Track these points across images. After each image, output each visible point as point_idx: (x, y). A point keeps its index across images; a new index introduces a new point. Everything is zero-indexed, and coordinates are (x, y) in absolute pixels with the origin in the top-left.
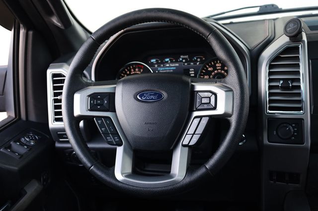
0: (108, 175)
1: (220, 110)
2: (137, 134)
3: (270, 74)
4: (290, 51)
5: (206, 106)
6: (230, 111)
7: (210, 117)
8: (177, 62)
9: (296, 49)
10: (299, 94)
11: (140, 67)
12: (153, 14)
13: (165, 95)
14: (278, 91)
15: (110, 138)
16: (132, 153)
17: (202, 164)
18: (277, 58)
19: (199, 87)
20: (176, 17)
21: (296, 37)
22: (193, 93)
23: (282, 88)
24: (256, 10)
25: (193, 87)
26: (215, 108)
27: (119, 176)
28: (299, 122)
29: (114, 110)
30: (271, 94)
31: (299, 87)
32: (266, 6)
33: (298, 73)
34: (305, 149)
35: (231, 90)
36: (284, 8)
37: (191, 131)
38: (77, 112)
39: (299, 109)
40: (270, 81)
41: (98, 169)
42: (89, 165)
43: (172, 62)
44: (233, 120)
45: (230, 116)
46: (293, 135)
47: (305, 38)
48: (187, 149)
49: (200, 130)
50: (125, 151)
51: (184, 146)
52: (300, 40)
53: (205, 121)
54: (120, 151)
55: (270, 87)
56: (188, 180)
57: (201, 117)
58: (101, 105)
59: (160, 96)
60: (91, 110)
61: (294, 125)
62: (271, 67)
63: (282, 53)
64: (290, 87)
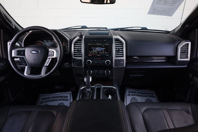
0: (22, 74)
1: (55, 56)
2: (31, 62)
3: (74, 47)
4: (80, 40)
5: (51, 55)
6: (57, 57)
7: (52, 58)
8: (52, 42)
9: (81, 40)
10: (81, 53)
11: (40, 43)
12: (36, 28)
13: (40, 52)
14: (76, 52)
15: (24, 64)
16: (30, 68)
17: (49, 71)
18: (76, 42)
19: (50, 50)
20: (43, 29)
21: (81, 36)
22: (48, 51)
23: (77, 51)
24: (80, 27)
25: (48, 50)
26: (53, 56)
27: (25, 74)
28: (81, 60)
29: (25, 56)
30: (74, 52)
31: (81, 51)
32: (83, 26)
33: (81, 47)
34: (82, 68)
35: (58, 51)
36: (88, 27)
37: (47, 62)
38: (13, 56)
39: (81, 57)
40: (74, 49)
41: (19, 72)
42: (17, 71)
43: (50, 42)
44: (58, 59)
45: (57, 58)
46: (79, 64)
47: (84, 37)
48: (46, 67)
49: (49, 62)
50: (28, 67)
51: (45, 66)
52: (82, 38)
53: (51, 59)
54: (26, 67)
55: (74, 51)
56: (45, 75)
57: (50, 58)
58: (21, 54)
59: (38, 52)
60: (17, 55)
61: (79, 61)
62: (74, 45)
63: (78, 41)
64: (79, 51)
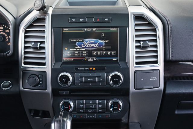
3: (25, 37)
10: (44, 53)
14: (31, 50)
18: (31, 26)
23: (33, 48)
28: (44, 73)
30: (25, 53)
31: (44, 48)
33: (44, 37)
34: (48, 94)
40: (25, 42)
46: (39, 84)
47: (50, 12)
52: (46, 13)
55: (25, 48)
61: (40, 76)
64: (38, 48)
